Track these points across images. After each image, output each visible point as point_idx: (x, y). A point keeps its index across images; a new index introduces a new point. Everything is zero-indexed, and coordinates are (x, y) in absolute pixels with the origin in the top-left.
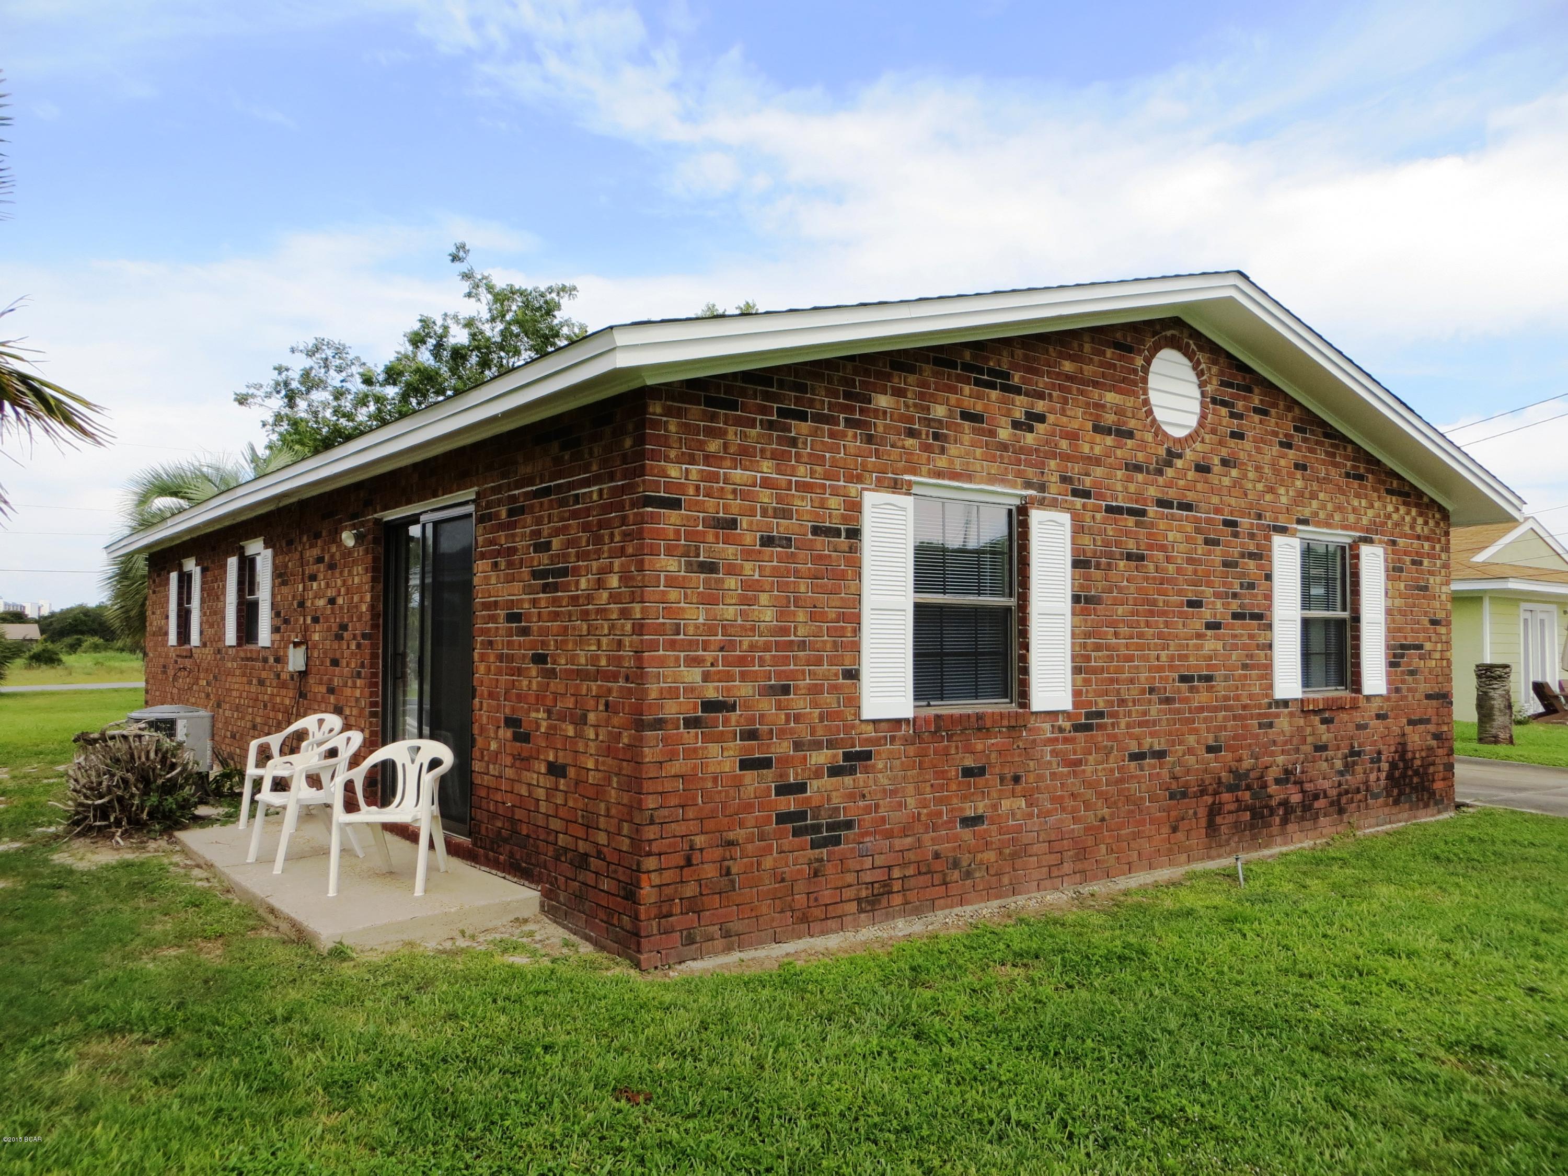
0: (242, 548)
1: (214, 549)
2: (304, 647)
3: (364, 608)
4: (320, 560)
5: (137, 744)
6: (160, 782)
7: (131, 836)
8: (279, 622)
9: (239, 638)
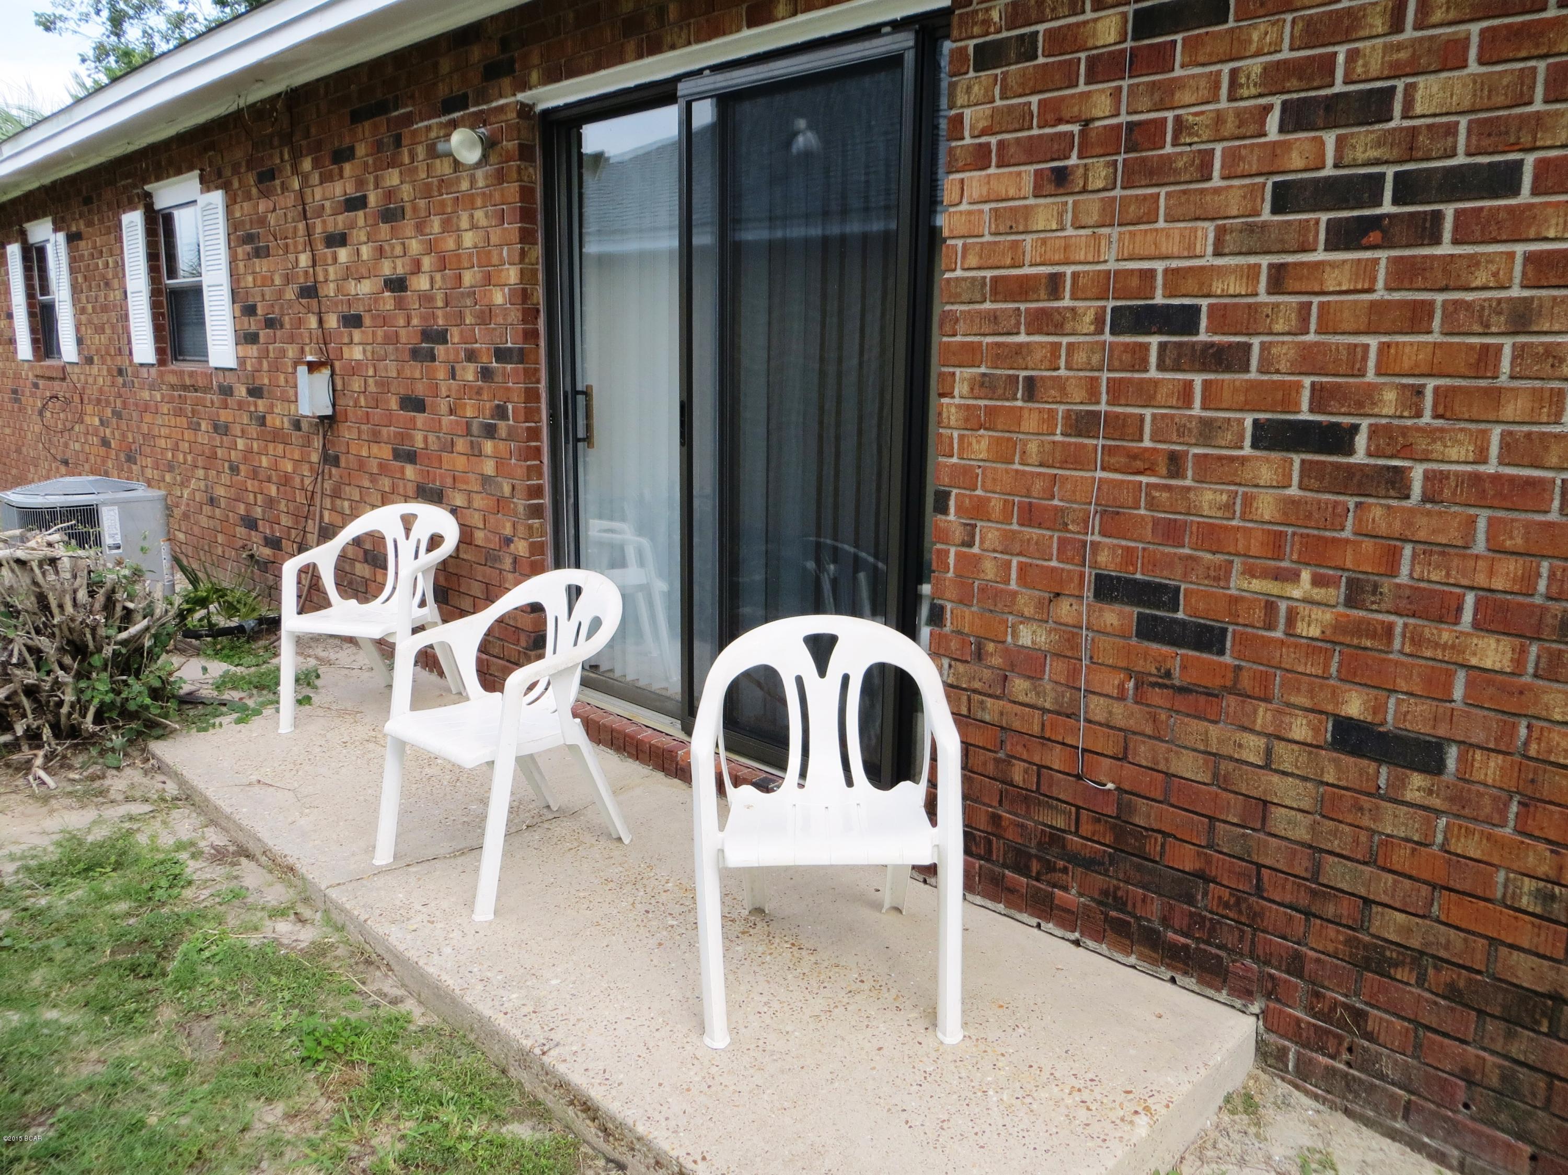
0: (148, 195)
1: (88, 201)
2: (326, 372)
3: (499, 297)
4: (355, 204)
5: (51, 577)
6: (108, 651)
7: (65, 765)
8: (253, 325)
9: (160, 351)
